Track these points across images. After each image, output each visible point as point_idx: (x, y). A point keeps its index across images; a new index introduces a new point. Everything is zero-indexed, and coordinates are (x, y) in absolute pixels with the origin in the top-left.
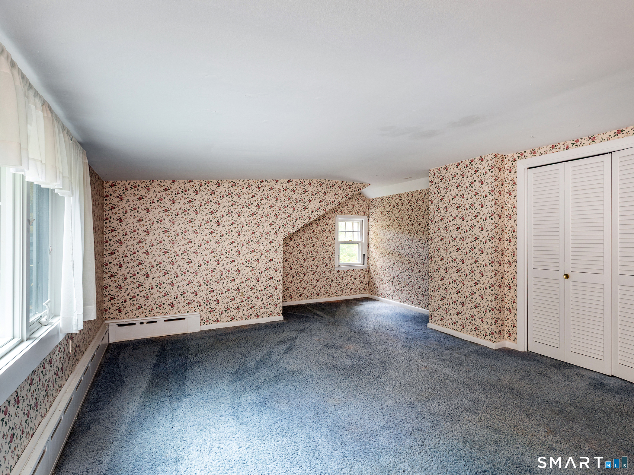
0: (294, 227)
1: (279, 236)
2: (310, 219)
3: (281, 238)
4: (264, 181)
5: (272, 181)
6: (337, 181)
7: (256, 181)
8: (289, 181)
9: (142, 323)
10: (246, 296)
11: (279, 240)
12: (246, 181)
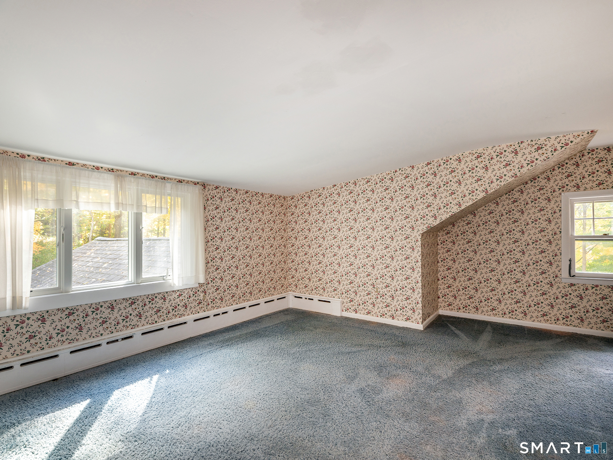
0: (436, 218)
1: (416, 231)
2: (460, 206)
3: (419, 233)
4: (398, 170)
5: (407, 168)
6: (509, 144)
7: (389, 172)
8: (429, 164)
9: (306, 298)
10: (381, 293)
11: (417, 235)
12: (380, 175)
